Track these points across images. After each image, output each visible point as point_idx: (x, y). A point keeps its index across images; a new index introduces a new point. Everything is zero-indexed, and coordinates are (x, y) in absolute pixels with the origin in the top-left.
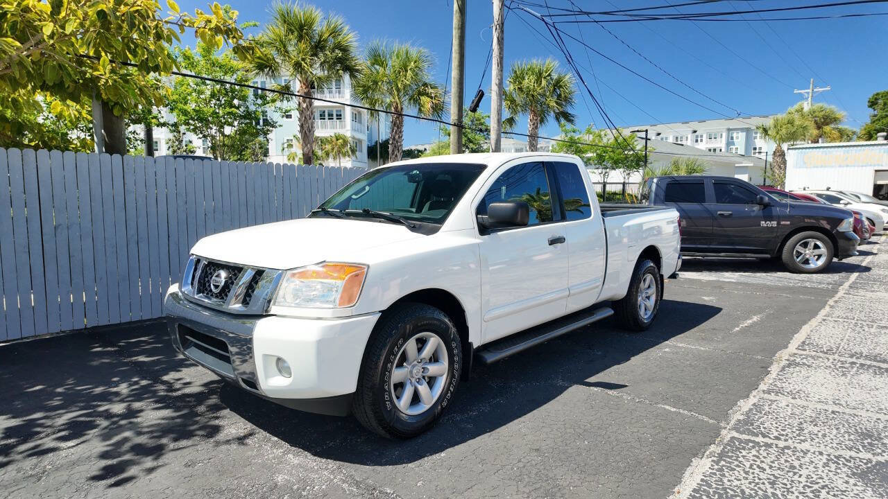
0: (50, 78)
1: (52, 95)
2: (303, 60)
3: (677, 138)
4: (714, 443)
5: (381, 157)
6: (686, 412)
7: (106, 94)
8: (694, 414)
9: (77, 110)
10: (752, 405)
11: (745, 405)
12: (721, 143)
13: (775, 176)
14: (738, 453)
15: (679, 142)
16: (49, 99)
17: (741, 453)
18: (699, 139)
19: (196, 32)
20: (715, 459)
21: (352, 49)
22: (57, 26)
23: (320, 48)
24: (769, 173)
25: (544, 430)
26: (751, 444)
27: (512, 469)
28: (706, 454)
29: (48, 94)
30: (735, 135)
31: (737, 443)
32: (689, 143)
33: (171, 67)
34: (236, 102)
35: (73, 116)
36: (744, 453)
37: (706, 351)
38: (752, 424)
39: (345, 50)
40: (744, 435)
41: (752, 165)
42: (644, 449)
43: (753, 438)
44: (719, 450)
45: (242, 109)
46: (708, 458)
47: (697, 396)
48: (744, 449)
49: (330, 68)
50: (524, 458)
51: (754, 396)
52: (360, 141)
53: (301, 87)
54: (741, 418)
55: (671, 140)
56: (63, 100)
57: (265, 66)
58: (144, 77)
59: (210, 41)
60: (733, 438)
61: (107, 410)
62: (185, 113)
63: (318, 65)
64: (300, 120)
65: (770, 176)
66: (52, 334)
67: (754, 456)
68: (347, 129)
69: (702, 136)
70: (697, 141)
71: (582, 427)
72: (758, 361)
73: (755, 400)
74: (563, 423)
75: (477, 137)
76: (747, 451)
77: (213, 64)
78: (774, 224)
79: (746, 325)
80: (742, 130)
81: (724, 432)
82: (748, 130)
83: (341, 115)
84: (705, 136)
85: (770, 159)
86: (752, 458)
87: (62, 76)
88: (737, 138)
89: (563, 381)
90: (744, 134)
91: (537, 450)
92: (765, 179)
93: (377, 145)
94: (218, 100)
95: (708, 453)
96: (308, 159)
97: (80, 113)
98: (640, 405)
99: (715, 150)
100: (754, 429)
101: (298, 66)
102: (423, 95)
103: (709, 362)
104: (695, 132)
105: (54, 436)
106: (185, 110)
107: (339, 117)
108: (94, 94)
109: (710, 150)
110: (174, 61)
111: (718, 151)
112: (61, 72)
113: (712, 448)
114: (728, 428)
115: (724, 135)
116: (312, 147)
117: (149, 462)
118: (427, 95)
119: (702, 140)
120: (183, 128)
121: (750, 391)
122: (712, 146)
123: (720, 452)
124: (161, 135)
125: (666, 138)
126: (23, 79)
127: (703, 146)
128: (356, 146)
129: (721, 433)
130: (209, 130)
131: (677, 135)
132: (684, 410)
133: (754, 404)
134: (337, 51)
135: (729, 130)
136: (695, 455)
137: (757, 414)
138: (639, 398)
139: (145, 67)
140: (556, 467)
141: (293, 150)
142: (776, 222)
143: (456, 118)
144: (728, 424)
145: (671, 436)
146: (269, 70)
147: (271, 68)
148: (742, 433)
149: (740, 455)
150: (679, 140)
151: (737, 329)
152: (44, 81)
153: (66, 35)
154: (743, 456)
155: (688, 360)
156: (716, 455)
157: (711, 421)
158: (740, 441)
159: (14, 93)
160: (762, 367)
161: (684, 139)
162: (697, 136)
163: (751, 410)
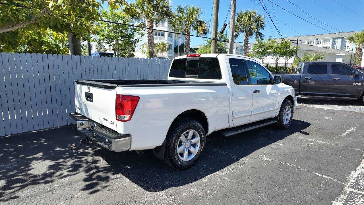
0: (52, 24)
1: (53, 30)
2: (150, 12)
3: (309, 42)
4: (342, 194)
5: (179, 52)
6: (326, 176)
7: (73, 31)
8: (330, 178)
9: (62, 36)
10: (358, 175)
11: (355, 174)
12: (329, 44)
13: (356, 59)
14: (355, 200)
15: (310, 44)
16: (52, 32)
17: (356, 200)
18: (319, 43)
19: (109, 3)
20: (344, 202)
21: (170, 7)
22: (54, 3)
23: (157, 7)
24: (353, 58)
25: (260, 182)
26: (360, 195)
27: (248, 201)
28: (338, 199)
29: (51, 30)
30: (336, 41)
31: (354, 195)
32: (314, 44)
33: (99, 18)
34: (123, 31)
35: (61, 39)
36: (358, 200)
37: (330, 145)
38: (360, 185)
39: (167, 7)
40: (356, 190)
41: (344, 54)
42: (308, 195)
43: (361, 192)
44: (345, 197)
45: (126, 33)
46: (340, 201)
47: (330, 168)
48: (357, 198)
49: (161, 15)
50: (252, 196)
51: (359, 170)
52: (171, 45)
53: (149, 24)
54: (354, 181)
55: (306, 43)
56: (57, 32)
57: (135, 16)
58: (88, 22)
59: (114, 6)
60: (351, 192)
61: (86, 160)
62: (103, 35)
63: (156, 14)
64: (148, 37)
65: (354, 59)
66: (55, 127)
67: (362, 201)
68: (165, 40)
69: (320, 41)
70: (318, 43)
71: (278, 182)
72: (357, 151)
73: (359, 172)
74: (269, 179)
75: (221, 43)
76: (359, 199)
77: (114, 15)
78: (360, 84)
79: (348, 132)
80: (340, 38)
81: (346, 188)
82: (343, 39)
83: (163, 34)
84: (322, 41)
85: (354, 52)
86: (361, 203)
87: (57, 23)
88: (337, 42)
89: (266, 158)
90: (341, 40)
91: (258, 192)
92: (351, 61)
93: (178, 46)
94: (116, 30)
95: (339, 199)
96: (152, 54)
97: (63, 37)
98: (303, 172)
99: (326, 47)
100: (361, 187)
101: (148, 15)
102: (199, 26)
103: (333, 151)
104: (317, 39)
105: (68, 170)
106: (103, 34)
107: (163, 35)
108: (69, 30)
109: (324, 48)
110: (100, 16)
111: (328, 48)
112: (56, 22)
113: (341, 196)
114: (348, 186)
115: (331, 40)
116: (153, 49)
117: (104, 184)
118: (201, 26)
119: (320, 43)
120: (102, 41)
121: (356, 167)
122: (325, 45)
123: (345, 199)
124: (94, 44)
125: (304, 42)
126: (42, 24)
127: (321, 46)
128: (169, 48)
129: (345, 188)
130: (112, 42)
131: (309, 41)
132: (325, 175)
133: (359, 174)
134: (164, 8)
135: (333, 38)
136: (334, 200)
137: (361, 180)
138: (303, 168)
139: (88, 19)
140: (268, 202)
141: (144, 49)
142: (361, 83)
143: (214, 36)
144: (347, 184)
145: (320, 188)
146: (136, 17)
147: (137, 16)
148: (355, 189)
149: (356, 201)
150: (310, 43)
151: (344, 134)
152: (50, 25)
153: (58, 6)
154: (357, 202)
155: (323, 149)
156: (344, 200)
157: (339, 182)
158: (355, 194)
159: (39, 30)
160: (360, 155)
161: (312, 42)
162: (318, 41)
163: (358, 177)
